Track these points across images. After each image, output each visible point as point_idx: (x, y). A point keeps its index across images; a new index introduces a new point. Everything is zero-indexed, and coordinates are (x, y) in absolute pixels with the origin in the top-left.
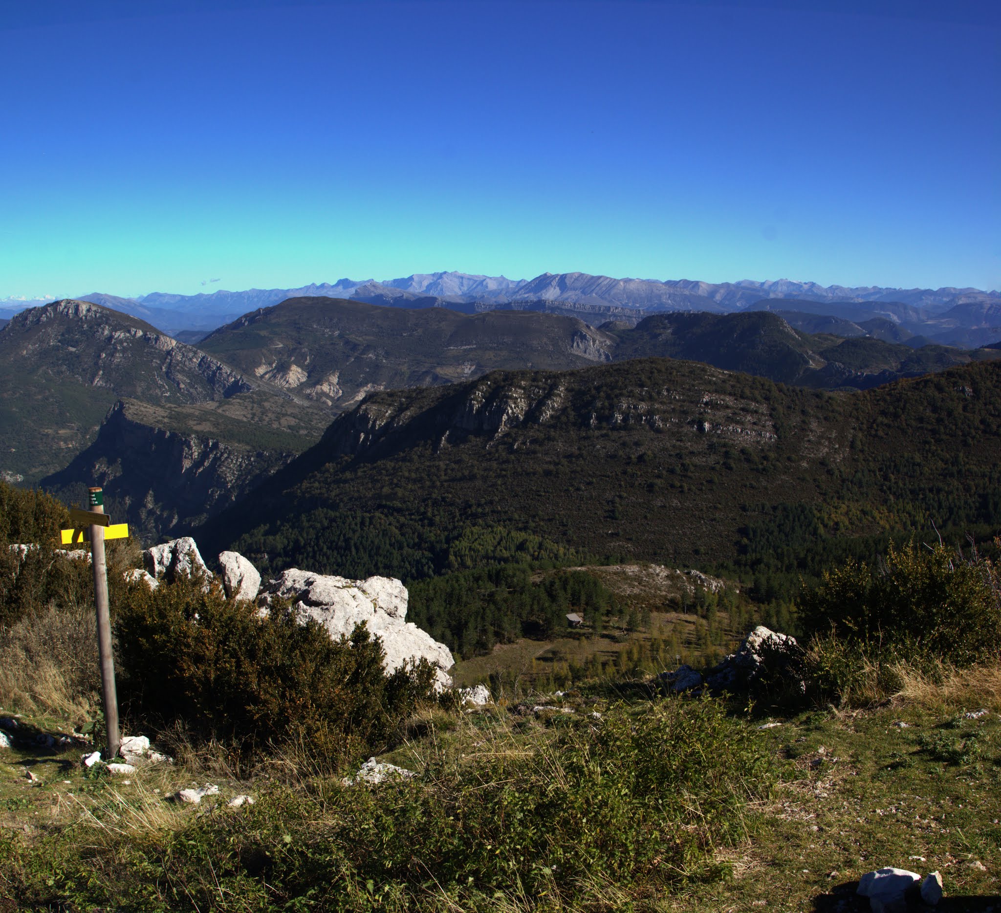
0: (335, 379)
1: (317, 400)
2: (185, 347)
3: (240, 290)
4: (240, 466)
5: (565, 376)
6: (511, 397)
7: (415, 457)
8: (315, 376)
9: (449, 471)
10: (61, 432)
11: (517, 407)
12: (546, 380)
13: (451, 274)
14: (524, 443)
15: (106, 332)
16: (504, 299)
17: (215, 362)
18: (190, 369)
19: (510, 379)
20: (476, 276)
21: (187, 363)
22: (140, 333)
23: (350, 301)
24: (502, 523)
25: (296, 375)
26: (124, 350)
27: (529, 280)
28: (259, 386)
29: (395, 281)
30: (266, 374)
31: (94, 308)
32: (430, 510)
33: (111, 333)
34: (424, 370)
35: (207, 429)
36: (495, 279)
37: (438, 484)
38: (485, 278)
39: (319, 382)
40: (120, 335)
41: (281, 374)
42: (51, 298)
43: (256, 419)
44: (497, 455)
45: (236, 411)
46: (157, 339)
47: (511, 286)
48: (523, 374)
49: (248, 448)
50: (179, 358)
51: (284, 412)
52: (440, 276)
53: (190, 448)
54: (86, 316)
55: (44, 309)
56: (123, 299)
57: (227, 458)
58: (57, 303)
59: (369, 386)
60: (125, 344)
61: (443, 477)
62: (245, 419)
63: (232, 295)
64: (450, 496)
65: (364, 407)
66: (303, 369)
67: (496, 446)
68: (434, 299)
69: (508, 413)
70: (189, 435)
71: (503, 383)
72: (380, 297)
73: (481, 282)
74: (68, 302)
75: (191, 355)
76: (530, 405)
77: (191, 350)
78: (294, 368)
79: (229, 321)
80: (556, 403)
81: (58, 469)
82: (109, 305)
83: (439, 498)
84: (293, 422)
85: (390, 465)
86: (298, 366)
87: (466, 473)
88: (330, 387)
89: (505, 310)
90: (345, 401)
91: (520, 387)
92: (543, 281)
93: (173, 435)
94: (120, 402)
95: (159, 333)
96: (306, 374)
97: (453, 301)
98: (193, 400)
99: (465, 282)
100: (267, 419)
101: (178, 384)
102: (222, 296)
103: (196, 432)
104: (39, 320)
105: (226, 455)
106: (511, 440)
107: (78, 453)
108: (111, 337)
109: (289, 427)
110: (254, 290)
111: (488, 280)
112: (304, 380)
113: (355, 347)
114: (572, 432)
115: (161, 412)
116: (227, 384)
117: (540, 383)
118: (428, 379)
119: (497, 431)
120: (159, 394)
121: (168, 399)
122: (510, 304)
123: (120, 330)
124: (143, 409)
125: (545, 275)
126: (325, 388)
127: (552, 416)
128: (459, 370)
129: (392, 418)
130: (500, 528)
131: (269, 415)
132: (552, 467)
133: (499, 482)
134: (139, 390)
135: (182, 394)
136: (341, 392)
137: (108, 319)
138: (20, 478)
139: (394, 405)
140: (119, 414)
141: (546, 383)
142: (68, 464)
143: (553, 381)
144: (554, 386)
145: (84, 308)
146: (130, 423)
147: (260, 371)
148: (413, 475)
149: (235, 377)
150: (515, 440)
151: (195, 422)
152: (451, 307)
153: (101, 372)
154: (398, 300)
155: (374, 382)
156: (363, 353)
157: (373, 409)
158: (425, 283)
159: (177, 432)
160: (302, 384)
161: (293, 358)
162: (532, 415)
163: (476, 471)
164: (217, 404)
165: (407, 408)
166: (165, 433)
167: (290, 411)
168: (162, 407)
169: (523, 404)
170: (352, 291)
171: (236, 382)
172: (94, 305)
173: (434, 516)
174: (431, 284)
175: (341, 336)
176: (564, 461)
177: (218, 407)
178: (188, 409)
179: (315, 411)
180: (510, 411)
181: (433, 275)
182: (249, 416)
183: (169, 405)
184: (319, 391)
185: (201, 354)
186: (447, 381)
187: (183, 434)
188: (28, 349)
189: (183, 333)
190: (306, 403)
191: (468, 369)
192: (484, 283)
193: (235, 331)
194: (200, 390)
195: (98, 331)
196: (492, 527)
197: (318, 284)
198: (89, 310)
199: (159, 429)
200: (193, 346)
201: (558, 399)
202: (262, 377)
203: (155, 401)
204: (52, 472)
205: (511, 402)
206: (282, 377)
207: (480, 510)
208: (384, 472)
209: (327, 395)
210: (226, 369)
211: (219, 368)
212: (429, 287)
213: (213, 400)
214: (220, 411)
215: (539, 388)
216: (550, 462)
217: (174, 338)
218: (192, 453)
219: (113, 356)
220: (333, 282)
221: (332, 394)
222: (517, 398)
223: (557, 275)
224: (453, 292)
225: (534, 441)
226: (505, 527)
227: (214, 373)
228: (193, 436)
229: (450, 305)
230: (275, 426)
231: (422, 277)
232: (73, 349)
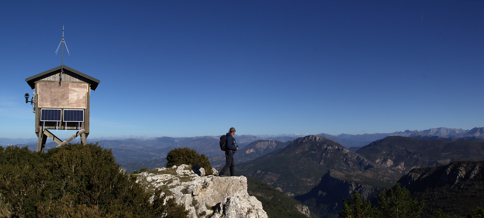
0: (403, 164)
1: (396, 171)
2: (352, 152)
3: (372, 133)
4: (369, 193)
5: (478, 162)
6: (460, 170)
7: (427, 191)
8: (396, 163)
9: (439, 196)
10: (308, 180)
11: (462, 173)
12: (472, 164)
13: (444, 128)
14: (464, 186)
15: (325, 147)
16: (461, 137)
17: (362, 158)
18: (354, 160)
19: (459, 164)
20: (452, 129)
21: (352, 158)
22: (337, 147)
23: (408, 138)
24: (456, 214)
25: (390, 163)
26: (331, 153)
27: (470, 130)
28: (377, 166)
29: (424, 131)
30: (379, 162)
31: (321, 138)
32: (431, 209)
33: (327, 147)
34: (433, 161)
35: (358, 181)
36: (458, 129)
37: (435, 200)
38: (455, 129)
39: (397, 165)
40: (330, 148)
41: (385, 162)
42: (307, 134)
43: (375, 177)
44: (455, 190)
45: (369, 174)
46: (342, 149)
47: (464, 132)
48: (464, 162)
49: (372, 187)
50: (350, 156)
51: (385, 175)
52: (440, 129)
53: (352, 187)
54: (318, 141)
55: (304, 138)
56: (332, 136)
57: (364, 191)
58: (309, 136)
59: (415, 166)
60: (331, 151)
61: (436, 198)
62: (371, 177)
63: (369, 135)
64: (439, 204)
65: (410, 174)
66: (392, 161)
67: (454, 187)
68: (437, 137)
69: (459, 176)
70: (352, 182)
71: (457, 165)
72: (419, 136)
73: (453, 131)
74: (313, 136)
75: (354, 155)
76: (466, 173)
77: (354, 154)
78: (389, 160)
79: (368, 144)
80: (476, 172)
81: (307, 192)
82: (327, 138)
83: (435, 205)
84: (388, 178)
85: (419, 193)
86: (390, 160)
87: (444, 196)
88: (401, 167)
89: (461, 140)
90: (406, 172)
91: (463, 167)
92: (475, 130)
93: (346, 182)
94: (328, 170)
95: (343, 148)
96: (393, 162)
97: (443, 137)
98: (354, 170)
99: (448, 131)
100: (379, 177)
101: (349, 165)
102: (366, 136)
103: (354, 181)
104: (302, 142)
105: (364, 189)
106: (460, 185)
107: (313, 187)
108: (327, 148)
109: (387, 180)
110: (376, 133)
111: (456, 130)
112: (392, 164)
113: (410, 153)
114: (481, 182)
115: (342, 174)
116: (366, 165)
117: (470, 165)
118: (435, 164)
119: (455, 182)
120: (343, 168)
121: (345, 170)
122: (463, 138)
123: (330, 146)
124: (336, 173)
125: (475, 128)
126: (400, 167)
127: (474, 177)
128: (445, 161)
129: (419, 178)
130: (456, 215)
131: (380, 176)
132: (474, 194)
133: (456, 199)
134: (336, 166)
135: (351, 169)
136: (405, 168)
137: (326, 142)
138: (293, 195)
139: (420, 173)
140: (328, 174)
141: (472, 165)
142: (310, 191)
143: (474, 164)
144: (475, 166)
145: (318, 138)
146: (332, 178)
147: (378, 161)
148: (426, 197)
149: (369, 163)
150: (461, 185)
151: (354, 178)
152: (443, 139)
153: (323, 160)
154: (425, 137)
155: (416, 165)
156: (412, 155)
157: (413, 175)
158: (435, 131)
159: (348, 181)
160: (391, 166)
161: (389, 157)
162: (467, 176)
163: (448, 195)
164: (362, 172)
165: (425, 174)
166: (343, 181)
167: (387, 175)
168: (343, 173)
169: (464, 172)
170: (410, 134)
171: (369, 165)
172: (321, 137)
173: (433, 211)
174: (436, 131)
175: (405, 150)
176: (478, 192)
177: (362, 173)
178: (352, 173)
179: (396, 175)
180: (460, 175)
181: (437, 128)
182: (373, 176)
183: (345, 172)
184: (397, 168)
185: (357, 155)
186: (441, 165)
187: (350, 182)
188: (298, 151)
189: (351, 148)
190: (393, 172)
191: (448, 161)
192: (455, 131)
193: (369, 148)
194: (356, 167)
195: (322, 146)
196: (453, 215)
197: (398, 132)
198: (319, 139)
199: (342, 180)
200: (355, 152)
201: (476, 171)
202: (378, 163)
203: (341, 171)
204: (304, 193)
205: (460, 172)
206: (385, 163)
207: (449, 209)
208: (416, 196)
209: (400, 170)
210: (366, 160)
211: (363, 160)
212: (436, 132)
213: (361, 170)
214: (363, 174)
215: (470, 167)
216: (473, 192)
217: (348, 149)
218: (353, 188)
219: (327, 155)
220: (403, 131)
221: (402, 169)
222: (462, 171)
223: (479, 128)
224: (444, 134)
225: (468, 185)
226: (457, 215)
227: (362, 161)
228: (353, 183)
229: (443, 138)
230: (382, 180)
231: (433, 129)
232: (314, 152)
